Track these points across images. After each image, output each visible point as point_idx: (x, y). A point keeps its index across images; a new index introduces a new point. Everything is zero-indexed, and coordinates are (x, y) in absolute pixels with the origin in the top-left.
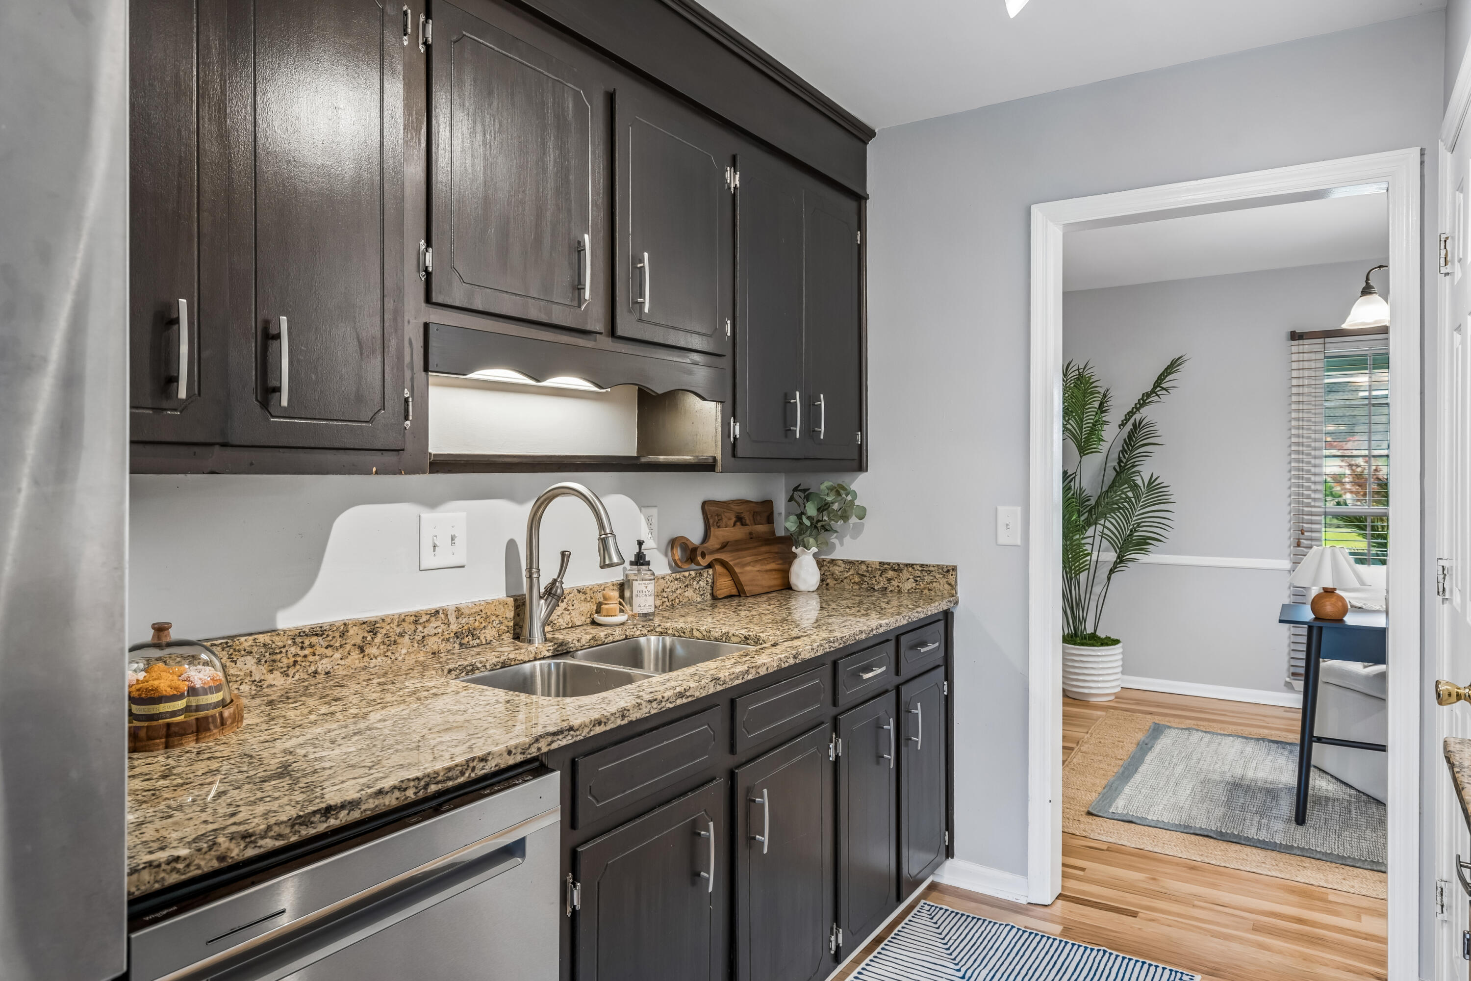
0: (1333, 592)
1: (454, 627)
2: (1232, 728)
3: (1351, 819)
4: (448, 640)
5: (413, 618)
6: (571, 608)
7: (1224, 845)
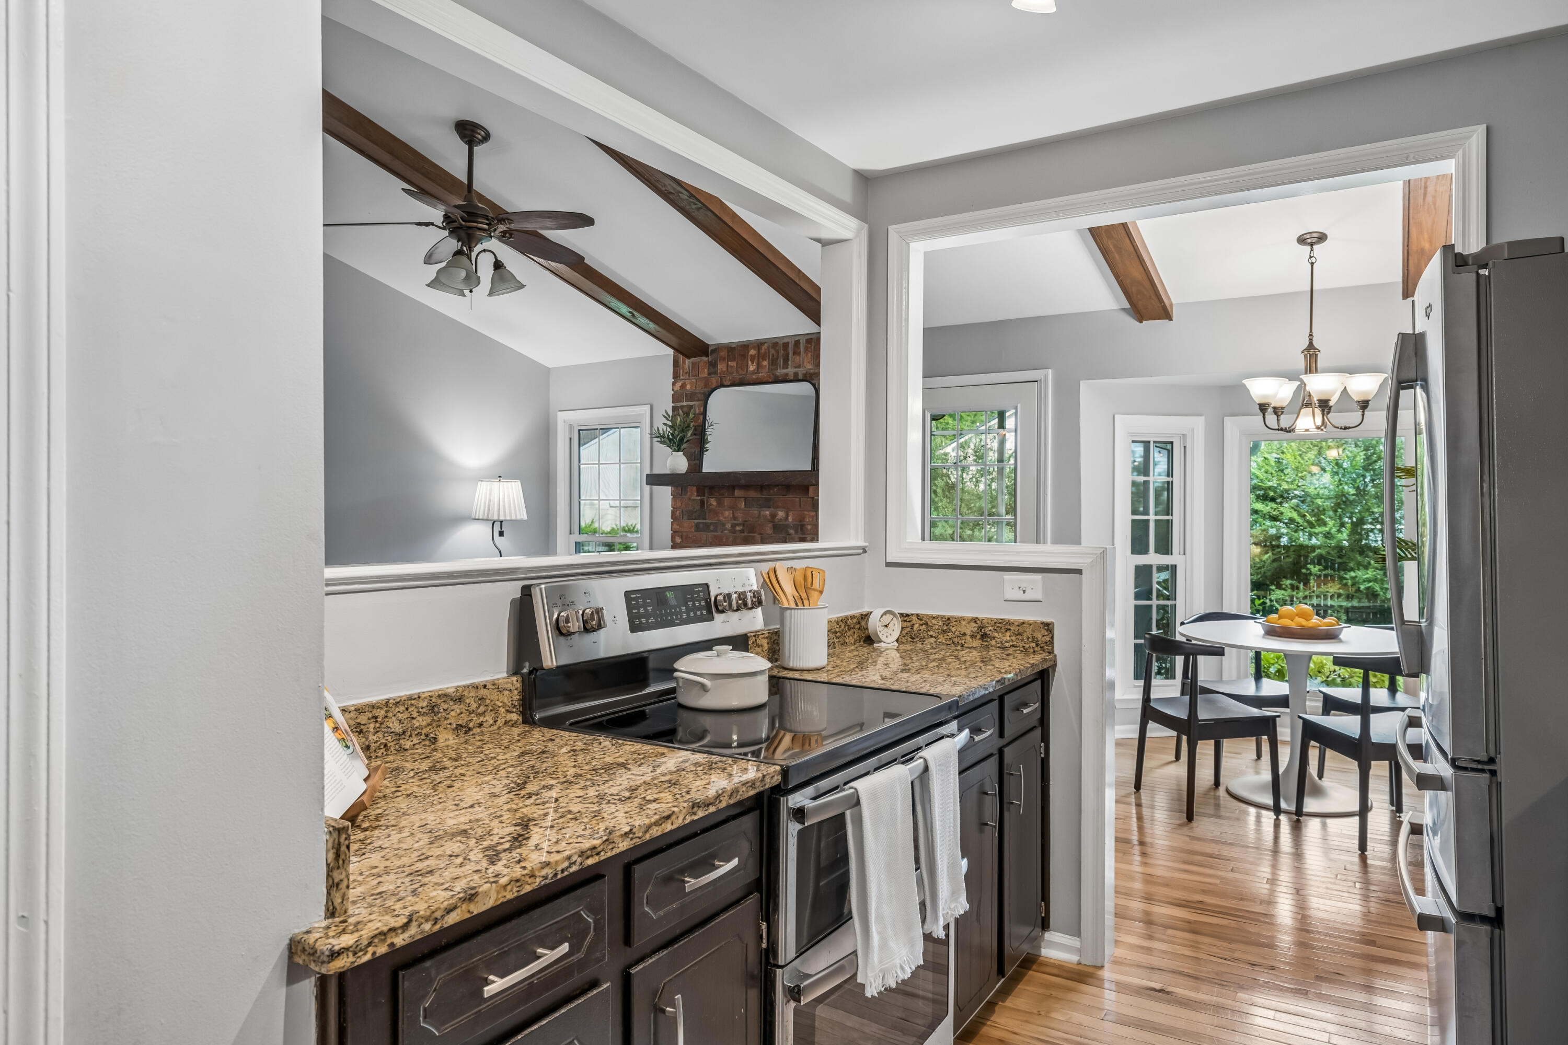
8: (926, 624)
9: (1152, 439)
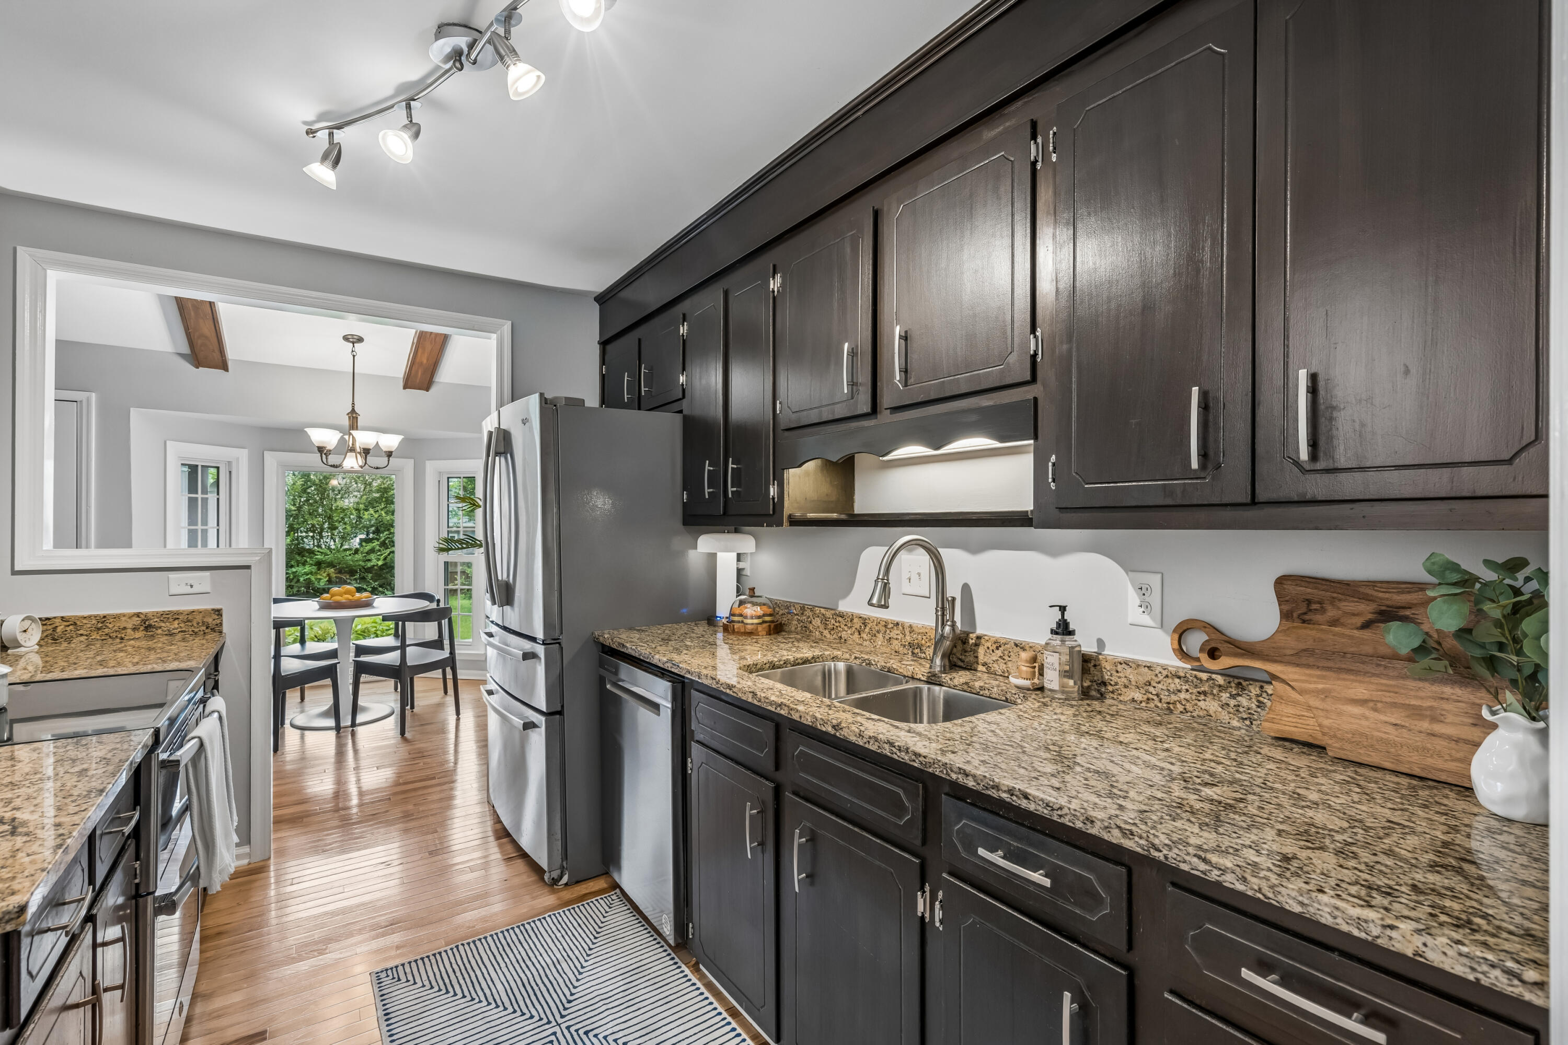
1: (908, 638)
4: (904, 646)
5: (884, 623)
6: (1006, 658)
8: (75, 624)
9: (200, 464)
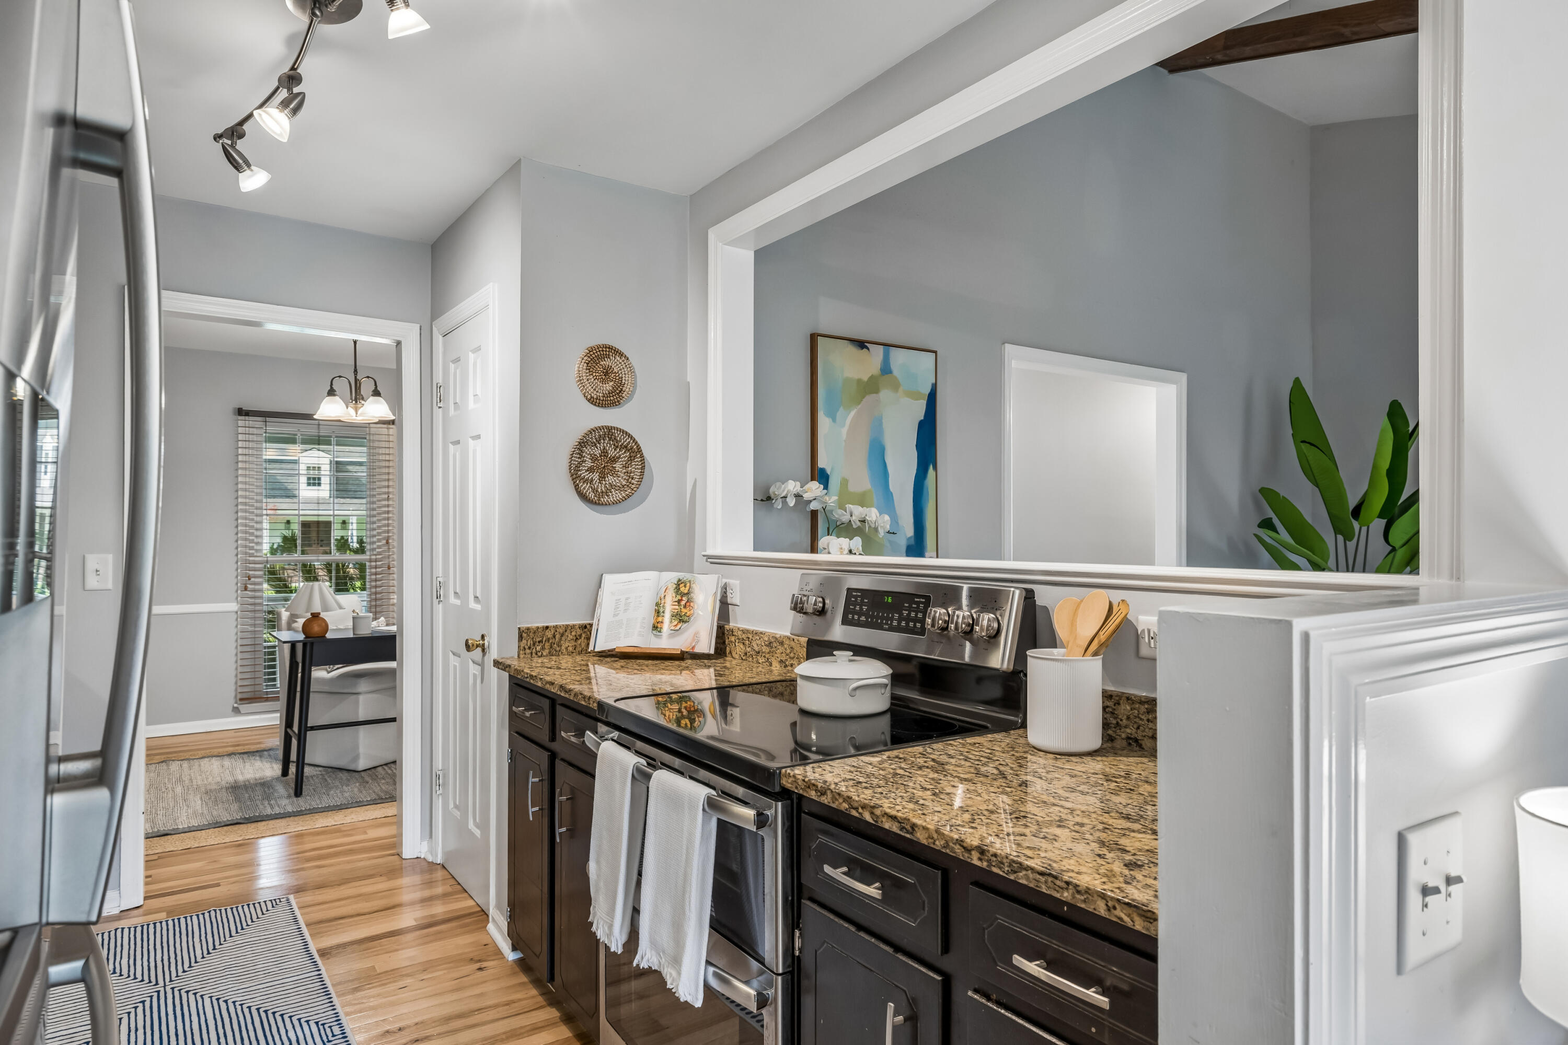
0: (318, 616)
2: (201, 753)
3: (329, 784)
7: (253, 825)
